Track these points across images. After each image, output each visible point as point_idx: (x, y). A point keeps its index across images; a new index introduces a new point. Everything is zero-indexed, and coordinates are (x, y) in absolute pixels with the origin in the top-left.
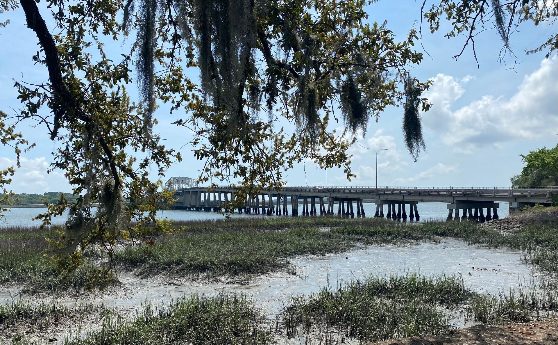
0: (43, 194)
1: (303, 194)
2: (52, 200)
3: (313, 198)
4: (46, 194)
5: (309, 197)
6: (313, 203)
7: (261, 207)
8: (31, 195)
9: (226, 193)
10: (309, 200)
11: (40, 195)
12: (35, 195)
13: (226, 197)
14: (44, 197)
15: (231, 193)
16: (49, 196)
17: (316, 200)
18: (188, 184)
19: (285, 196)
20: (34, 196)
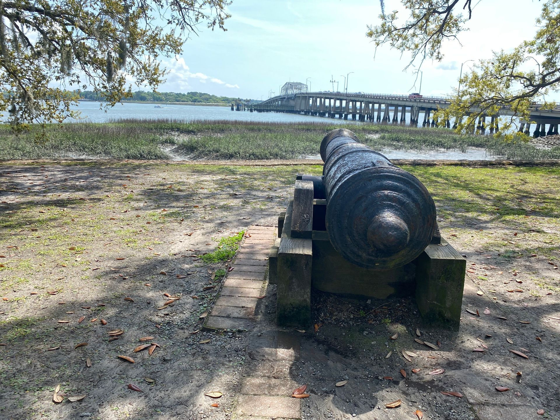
0: (186, 94)
1: (393, 102)
2: (193, 98)
3: (404, 107)
4: (188, 93)
5: (400, 106)
6: (404, 112)
7: (358, 113)
8: (177, 94)
9: (341, 100)
10: (400, 108)
11: (184, 95)
12: (180, 94)
13: (341, 103)
14: (187, 96)
15: (346, 100)
16: (190, 95)
17: (407, 108)
18: (301, 89)
19: (380, 104)
20: (178, 95)
